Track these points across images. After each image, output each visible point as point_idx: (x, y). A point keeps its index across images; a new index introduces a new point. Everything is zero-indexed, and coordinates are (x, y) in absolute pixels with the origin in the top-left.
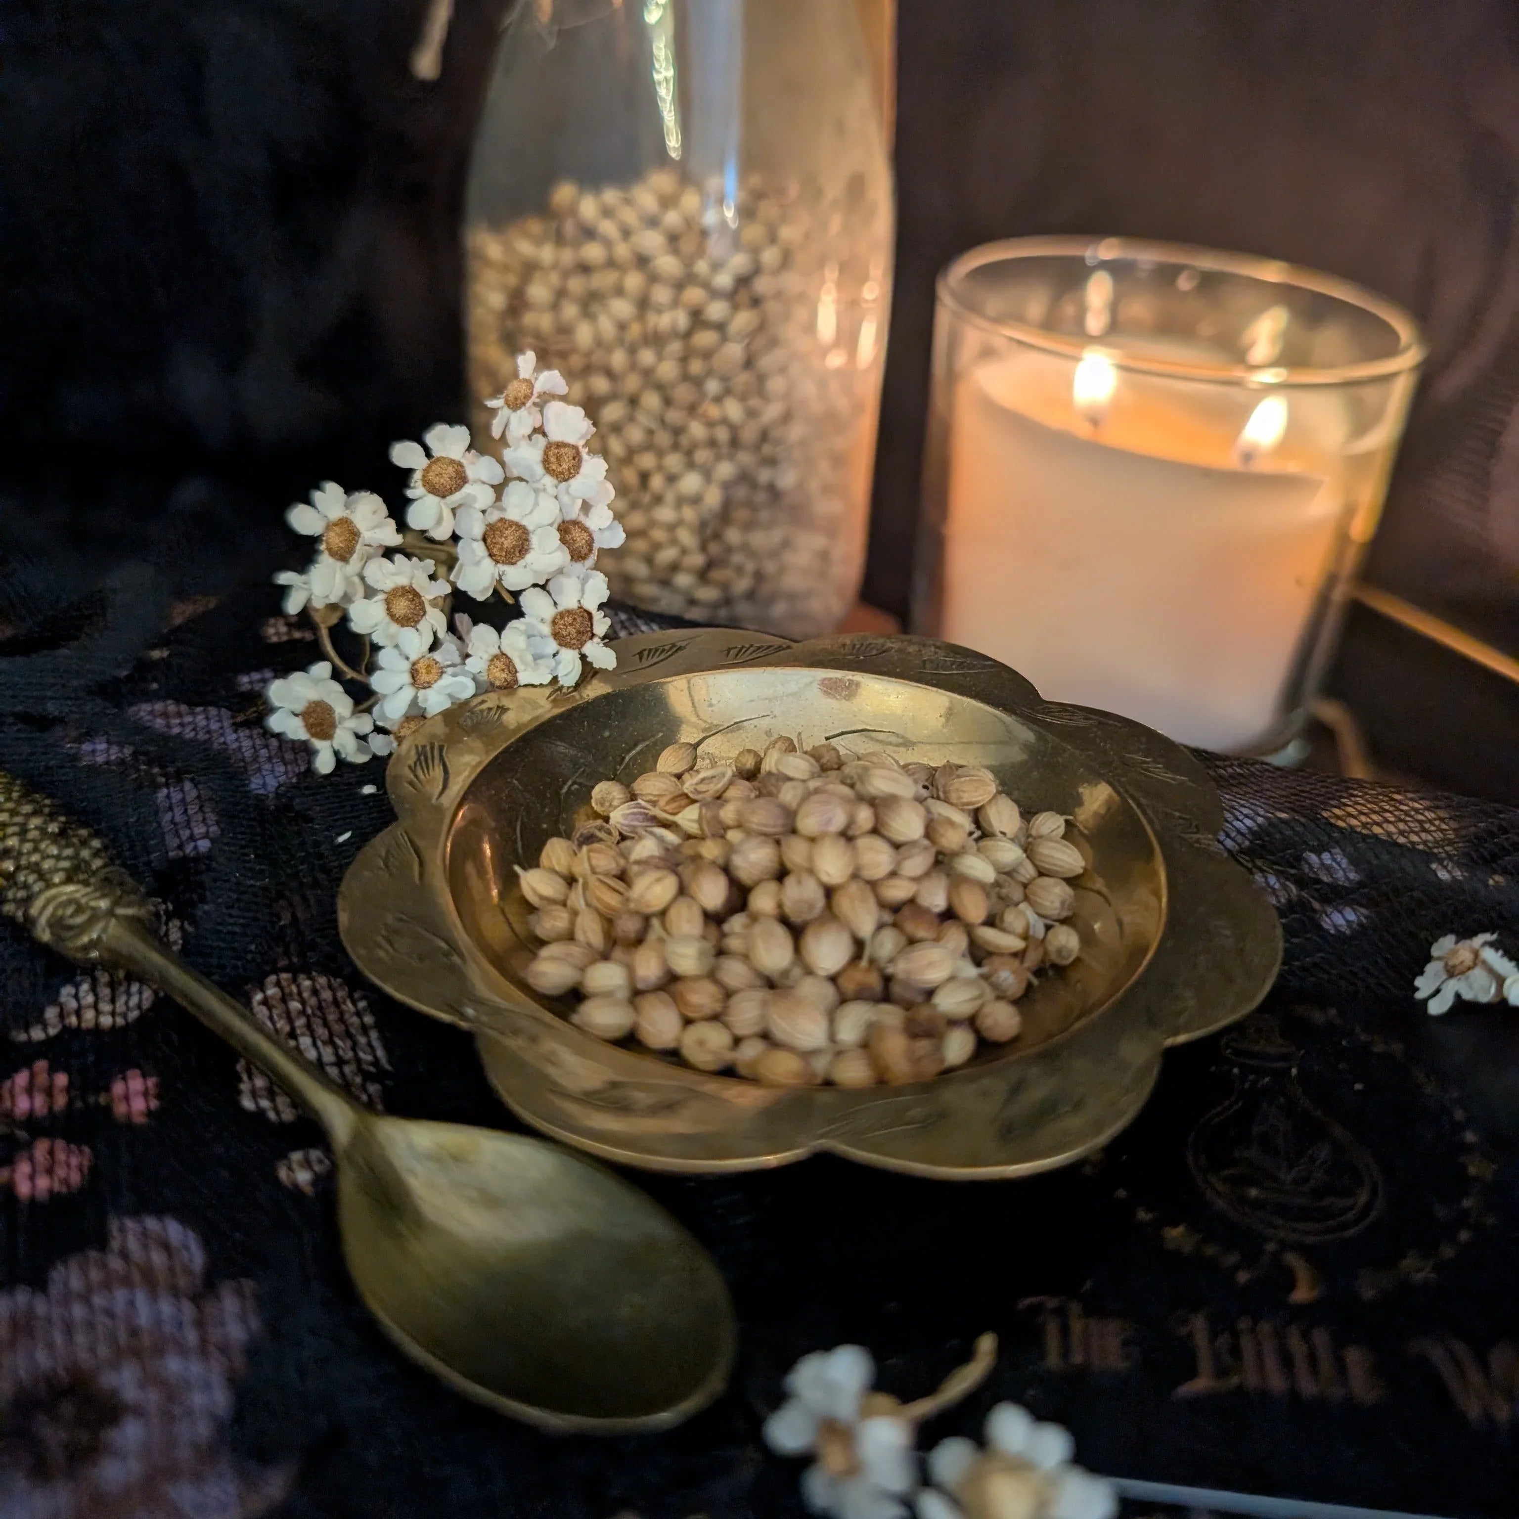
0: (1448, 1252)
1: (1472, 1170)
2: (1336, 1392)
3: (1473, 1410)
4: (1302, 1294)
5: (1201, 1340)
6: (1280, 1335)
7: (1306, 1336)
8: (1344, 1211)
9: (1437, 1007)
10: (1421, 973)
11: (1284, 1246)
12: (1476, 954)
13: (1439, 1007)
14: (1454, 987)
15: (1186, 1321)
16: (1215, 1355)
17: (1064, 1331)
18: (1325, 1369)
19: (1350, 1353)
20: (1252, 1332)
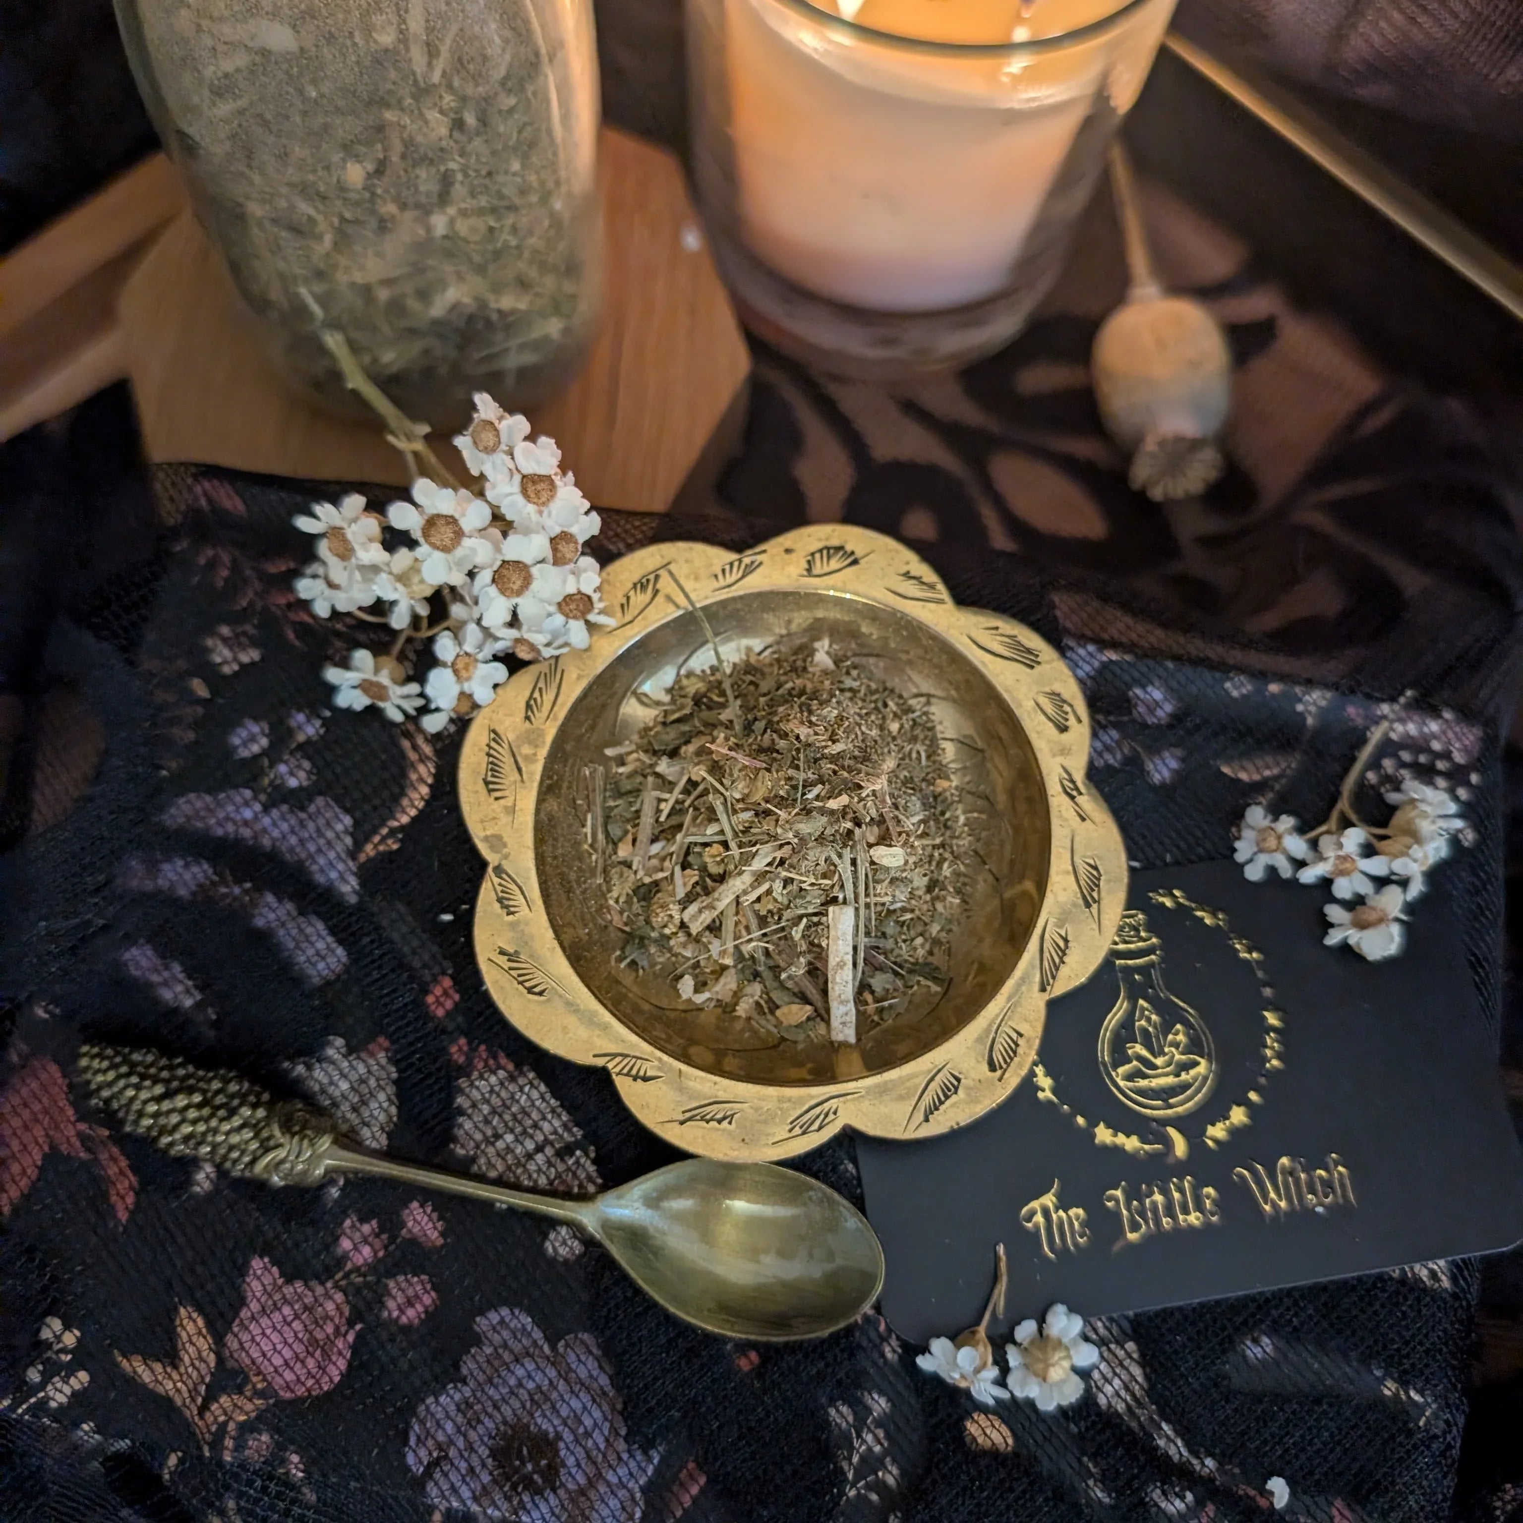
3: (1267, 1208)
5: (1123, 1210)
6: (1165, 1192)
7: (1178, 1188)
10: (1239, 836)
12: (1280, 836)
13: (1254, 873)
14: (1263, 860)
15: (1111, 1199)
16: (1131, 1217)
17: (1048, 1225)
18: (1190, 1207)
19: (1203, 1192)
20: (1151, 1194)
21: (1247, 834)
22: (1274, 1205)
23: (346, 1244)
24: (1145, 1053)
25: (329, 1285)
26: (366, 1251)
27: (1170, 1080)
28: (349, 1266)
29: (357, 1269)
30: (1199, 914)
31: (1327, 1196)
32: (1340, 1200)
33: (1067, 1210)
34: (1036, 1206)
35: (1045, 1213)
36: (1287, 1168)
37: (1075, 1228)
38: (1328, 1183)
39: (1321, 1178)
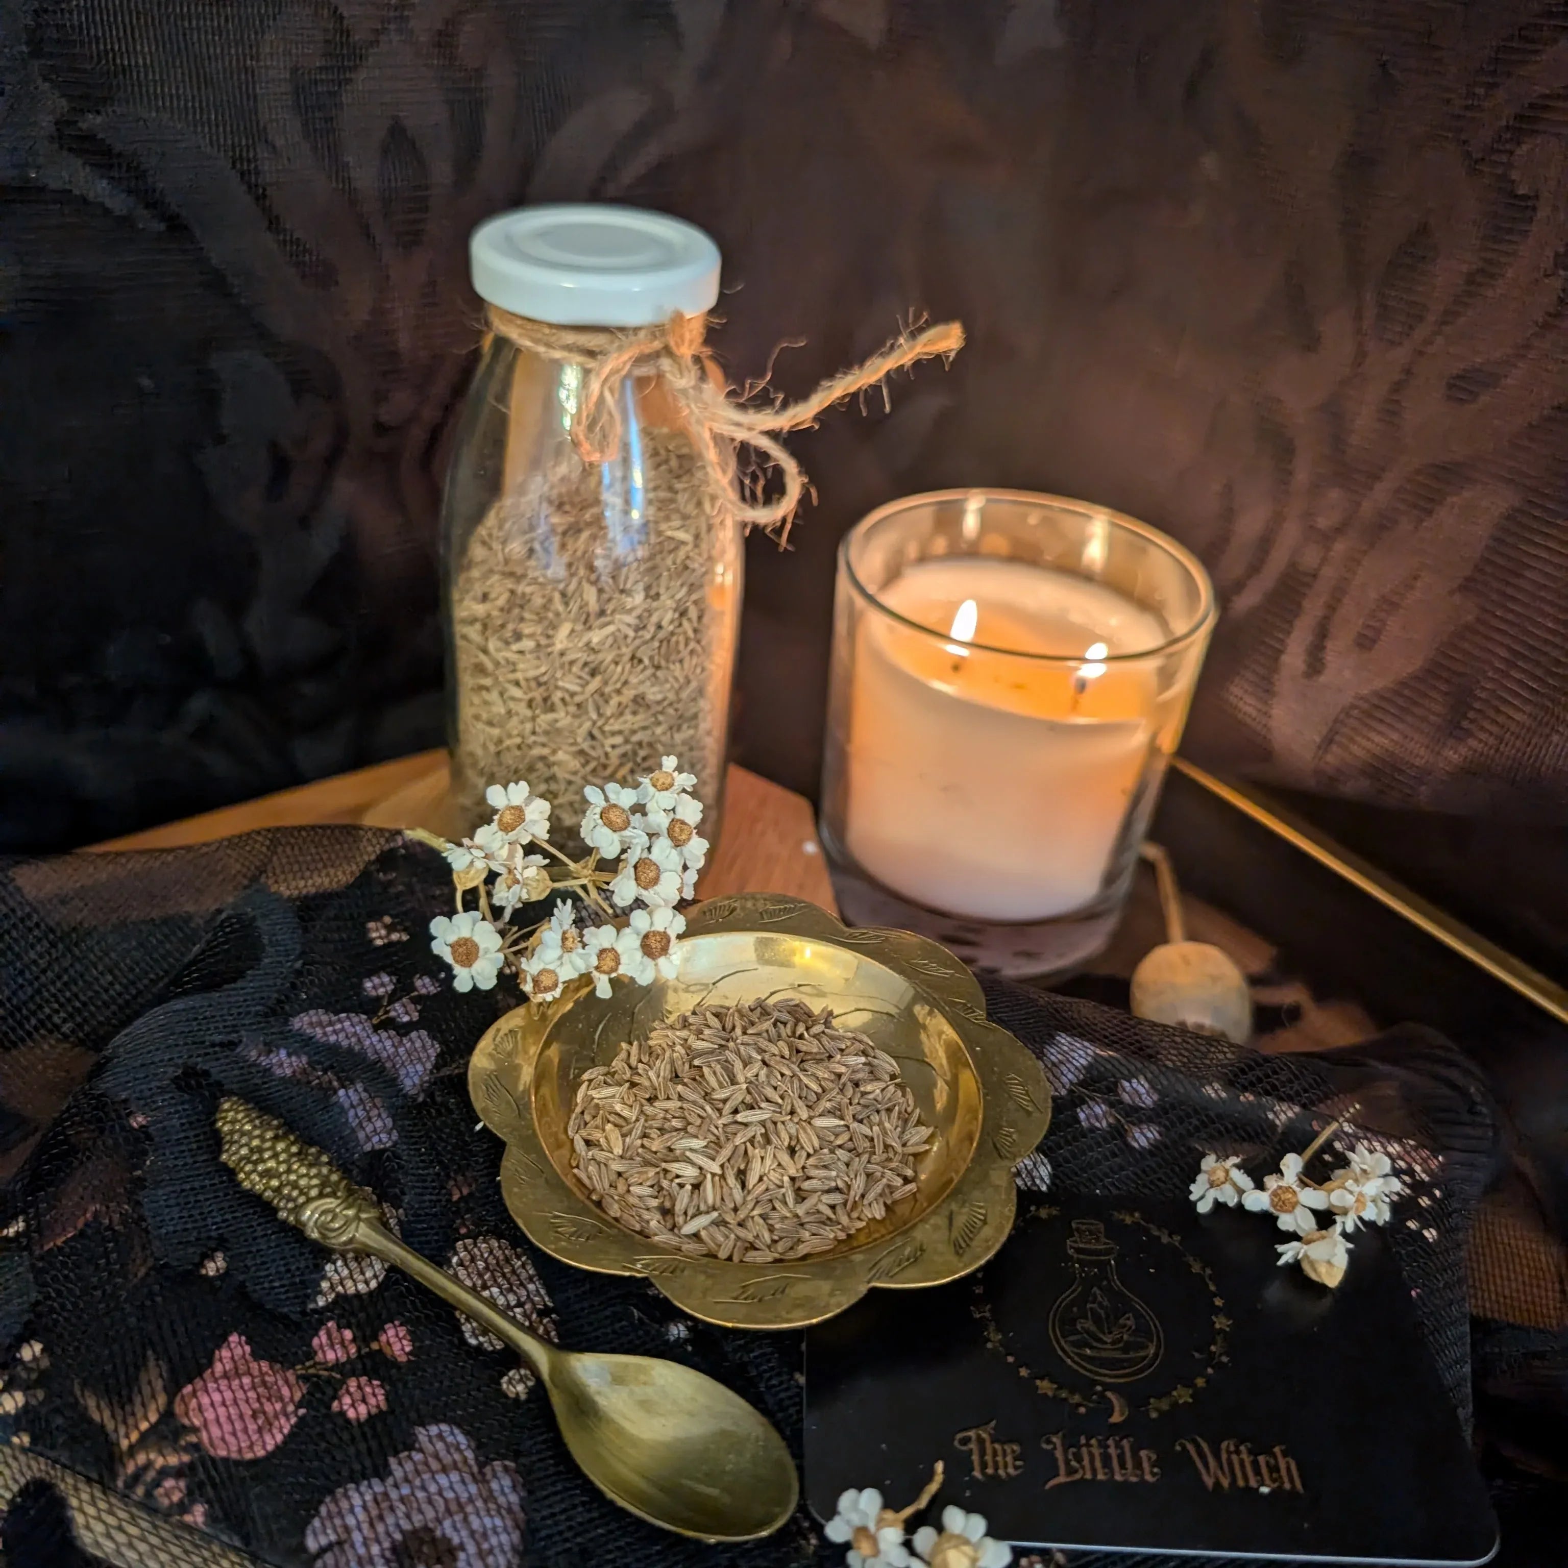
0: (1200, 1382)
1: (1217, 1326)
2: (1134, 1479)
3: (1209, 1482)
4: (1116, 1418)
5: (1059, 1454)
6: (1104, 1446)
7: (1118, 1446)
8: (1144, 1358)
10: (1194, 1181)
11: (1107, 1387)
12: (1227, 1172)
13: (1204, 1207)
15: (1049, 1442)
16: (1067, 1462)
17: (983, 1453)
18: (1129, 1465)
19: (1143, 1453)
20: (1088, 1445)
21: (1201, 1179)
22: (1217, 1484)
24: (1093, 1328)
25: (291, 1372)
27: (1118, 1355)
28: (319, 1359)
30: (1156, 1233)
31: (1274, 1481)
32: (1287, 1486)
33: (1003, 1443)
34: (972, 1434)
35: (981, 1441)
36: (1232, 1448)
37: (1009, 1459)
38: (1274, 1469)
39: (1267, 1463)
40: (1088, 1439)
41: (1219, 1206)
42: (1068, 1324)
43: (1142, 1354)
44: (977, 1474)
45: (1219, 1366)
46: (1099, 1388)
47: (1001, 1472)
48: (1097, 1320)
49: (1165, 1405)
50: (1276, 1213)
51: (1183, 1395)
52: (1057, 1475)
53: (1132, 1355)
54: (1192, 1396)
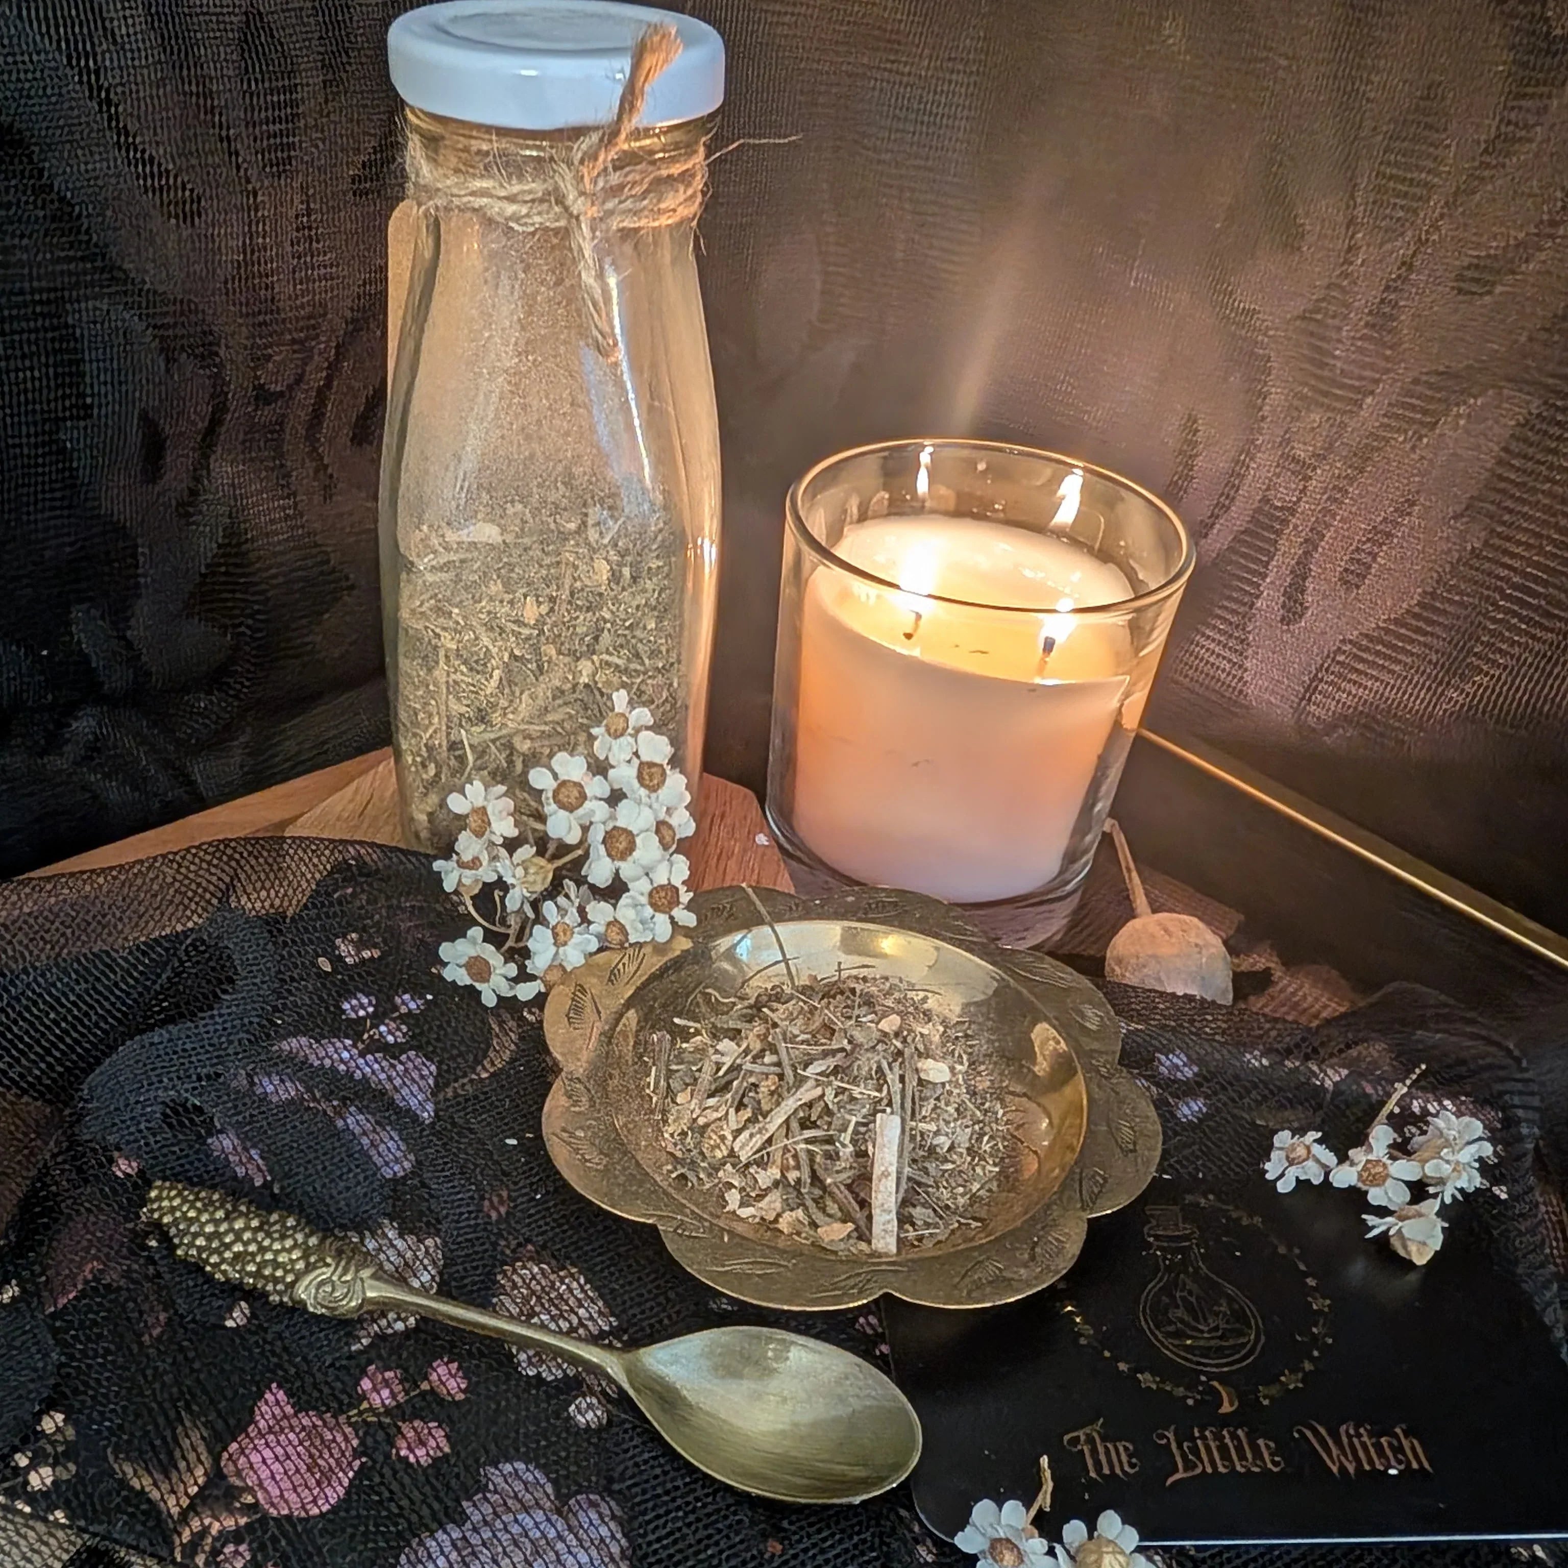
0: (1308, 1366)
1: (1315, 1307)
2: (1255, 1470)
3: (1335, 1469)
4: (1226, 1408)
5: (1174, 1448)
6: (1219, 1438)
7: (1234, 1436)
8: (1244, 1345)
9: (1284, 1187)
10: (1269, 1160)
11: (1211, 1376)
12: (1308, 1148)
14: (1293, 1173)
15: (1163, 1437)
16: (1184, 1456)
17: (1094, 1452)
18: (1249, 1455)
19: (1261, 1442)
20: (1204, 1438)
21: (1276, 1156)
22: (1342, 1469)
23: (366, 1384)
25: (342, 1419)
26: (385, 1393)
28: (365, 1405)
29: (371, 1409)
31: (1400, 1462)
32: (1415, 1466)
33: (1114, 1440)
34: (1081, 1434)
35: (1090, 1440)
36: (1352, 1432)
37: (1124, 1458)
38: (1398, 1450)
39: (1390, 1445)
40: (1202, 1432)
41: (1303, 1185)
42: (1160, 1316)
43: (1245, 1340)
44: (1093, 1474)
45: (1324, 1349)
46: (1203, 1378)
47: (1118, 1471)
48: (1190, 1309)
49: (1274, 1390)
50: (1364, 1188)
51: (1291, 1380)
52: (1176, 1470)
53: (1231, 1342)
54: (1302, 1381)
